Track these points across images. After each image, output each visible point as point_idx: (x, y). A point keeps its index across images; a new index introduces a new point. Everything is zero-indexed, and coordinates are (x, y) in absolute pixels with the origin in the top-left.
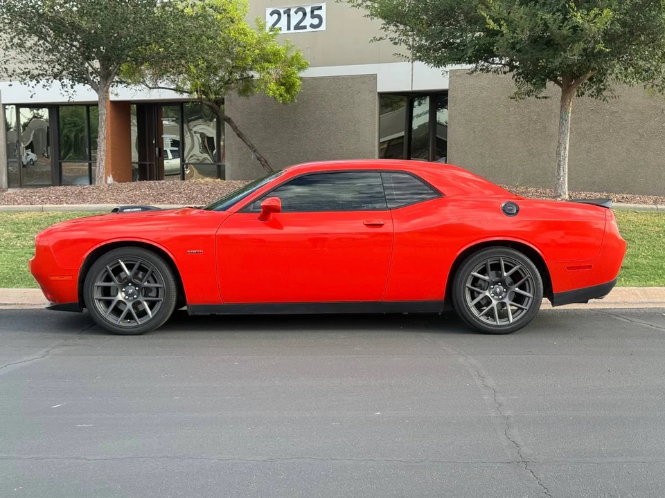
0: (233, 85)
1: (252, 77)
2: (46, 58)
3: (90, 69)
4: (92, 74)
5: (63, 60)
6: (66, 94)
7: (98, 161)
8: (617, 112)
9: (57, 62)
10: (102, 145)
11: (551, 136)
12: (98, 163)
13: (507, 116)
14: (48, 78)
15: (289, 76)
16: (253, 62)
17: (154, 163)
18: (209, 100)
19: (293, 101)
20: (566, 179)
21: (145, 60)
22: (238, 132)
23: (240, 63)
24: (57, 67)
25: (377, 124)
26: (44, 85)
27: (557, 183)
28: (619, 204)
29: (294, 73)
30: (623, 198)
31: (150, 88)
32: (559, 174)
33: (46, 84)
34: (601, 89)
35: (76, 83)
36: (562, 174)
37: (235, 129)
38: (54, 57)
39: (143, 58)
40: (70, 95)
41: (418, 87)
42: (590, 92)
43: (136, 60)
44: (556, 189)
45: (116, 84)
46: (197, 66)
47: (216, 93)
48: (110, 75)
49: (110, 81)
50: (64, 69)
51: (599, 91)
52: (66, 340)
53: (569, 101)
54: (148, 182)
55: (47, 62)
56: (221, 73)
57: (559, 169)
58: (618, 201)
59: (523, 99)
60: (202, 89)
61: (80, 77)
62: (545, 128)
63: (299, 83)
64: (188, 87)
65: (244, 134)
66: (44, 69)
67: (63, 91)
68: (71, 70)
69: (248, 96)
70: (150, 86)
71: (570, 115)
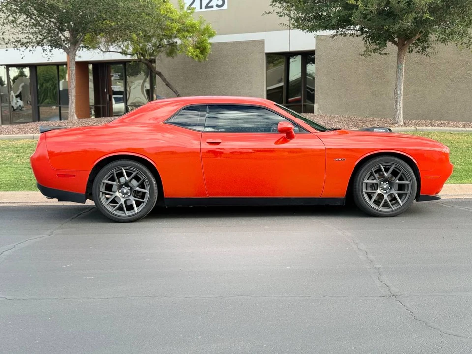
0: (162, 49)
1: (176, 43)
2: (32, 31)
3: (63, 38)
4: (64, 41)
5: (43, 32)
6: (47, 56)
7: (70, 103)
8: (434, 64)
9: (39, 33)
10: (73, 91)
11: (388, 82)
12: (70, 105)
13: (357, 68)
14: (33, 44)
15: (202, 42)
16: (177, 32)
17: (106, 105)
18: (146, 60)
19: (205, 60)
20: (402, 111)
21: (102, 31)
22: (166, 83)
23: (168, 33)
24: (40, 36)
25: (265, 75)
26: (30, 50)
27: (395, 114)
28: (439, 128)
29: (206, 40)
30: (441, 124)
31: (104, 52)
32: (397, 108)
33: (32, 49)
34: (425, 47)
35: (53, 48)
36: (398, 107)
37: (164, 80)
38: (37, 30)
39: (101, 30)
40: (49, 57)
41: (294, 48)
42: (418, 49)
43: (95, 31)
44: (394, 119)
45: (82, 48)
46: (138, 35)
47: (151, 54)
48: (78, 42)
49: (77, 46)
50: (44, 38)
51: (424, 49)
52: (63, 225)
53: (403, 55)
54: (106, 118)
55: (32, 34)
56: (154, 40)
57: (397, 104)
58: (438, 126)
59: (370, 55)
60: (141, 52)
61: (56, 44)
62: (384, 76)
63: (209, 46)
64: (130, 50)
65: (171, 83)
66: (30, 38)
67: (44, 54)
68: (49, 38)
69: (173, 57)
70: (104, 50)
71: (404, 65)
